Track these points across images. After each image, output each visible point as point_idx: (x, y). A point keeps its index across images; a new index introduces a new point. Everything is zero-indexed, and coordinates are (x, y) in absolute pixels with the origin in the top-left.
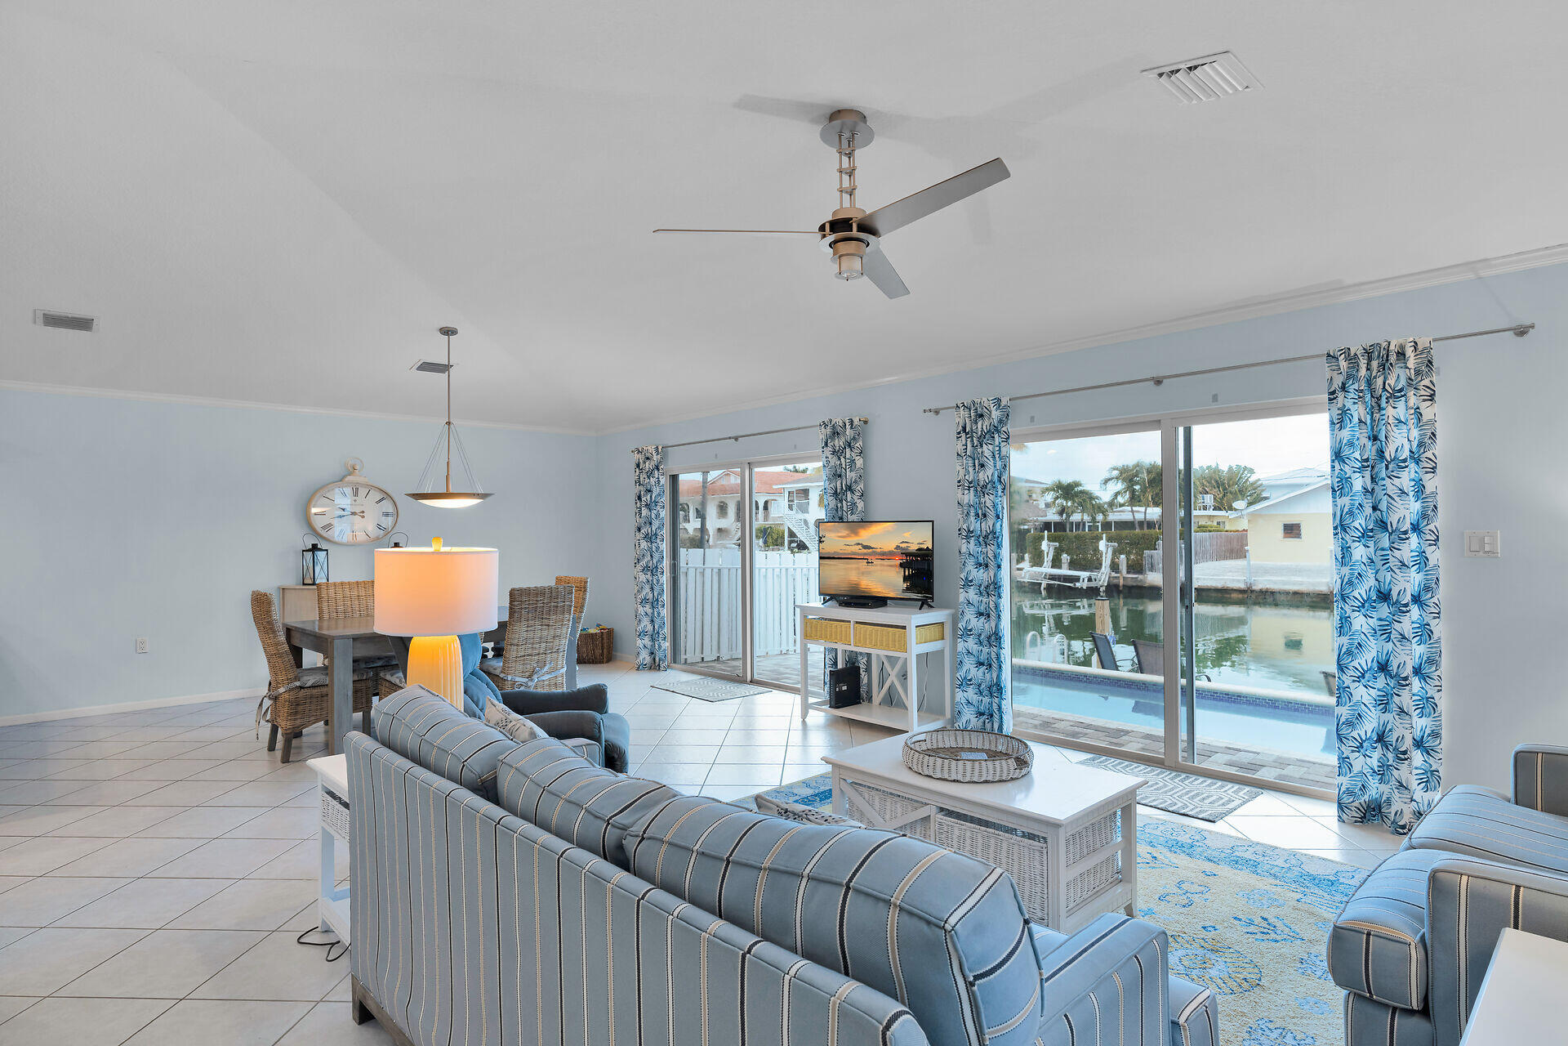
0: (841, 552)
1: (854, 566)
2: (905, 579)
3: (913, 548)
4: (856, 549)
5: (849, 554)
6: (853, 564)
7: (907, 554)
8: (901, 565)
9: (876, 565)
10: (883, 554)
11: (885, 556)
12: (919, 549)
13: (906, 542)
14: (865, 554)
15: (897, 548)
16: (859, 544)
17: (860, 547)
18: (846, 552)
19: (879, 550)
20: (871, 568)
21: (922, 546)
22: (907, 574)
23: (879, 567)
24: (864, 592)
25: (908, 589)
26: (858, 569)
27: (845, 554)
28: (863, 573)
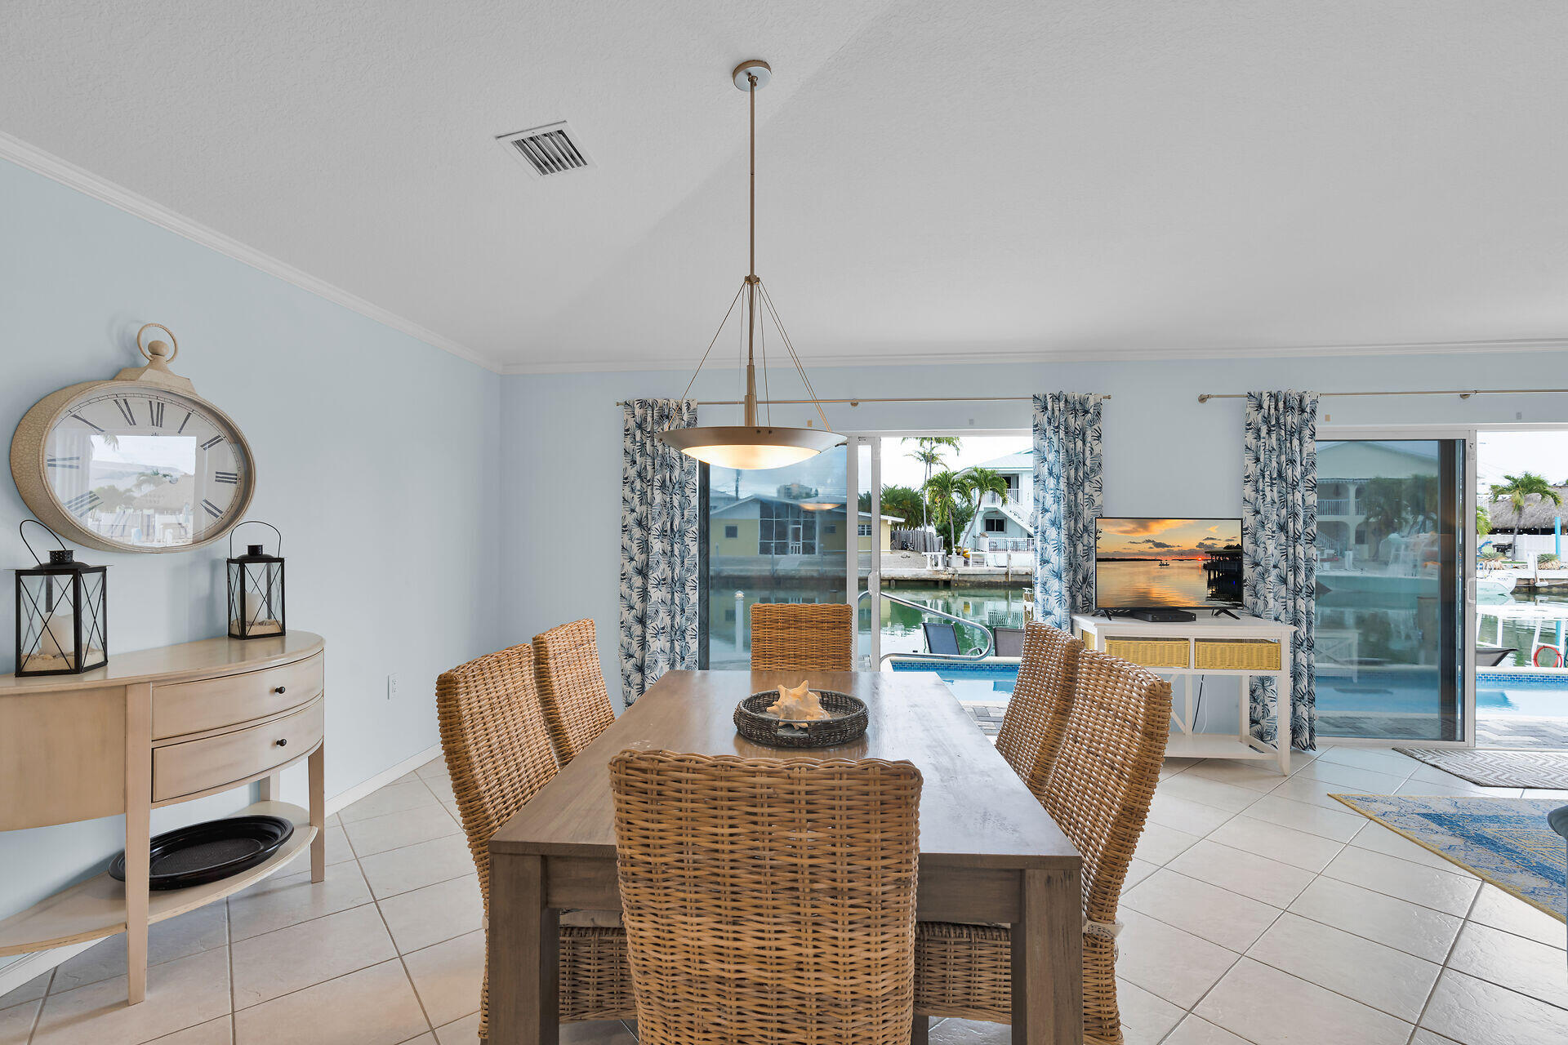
0: (1125, 551)
1: (1142, 569)
2: (1210, 584)
3: (1221, 545)
4: (1146, 547)
5: (1134, 554)
6: (1141, 567)
7: (1213, 554)
8: (1205, 567)
9: (1173, 567)
10: (1182, 553)
11: (1184, 556)
12: (1228, 547)
13: (1213, 539)
14: (1158, 554)
15: (1201, 545)
16: (1149, 541)
17: (1151, 545)
18: (1129, 551)
19: (1176, 549)
20: (1165, 571)
21: (1231, 543)
22: (1212, 577)
23: (1176, 571)
24: (1156, 603)
25: (1213, 596)
26: (1147, 573)
27: (1130, 554)
28: (1154, 578)
